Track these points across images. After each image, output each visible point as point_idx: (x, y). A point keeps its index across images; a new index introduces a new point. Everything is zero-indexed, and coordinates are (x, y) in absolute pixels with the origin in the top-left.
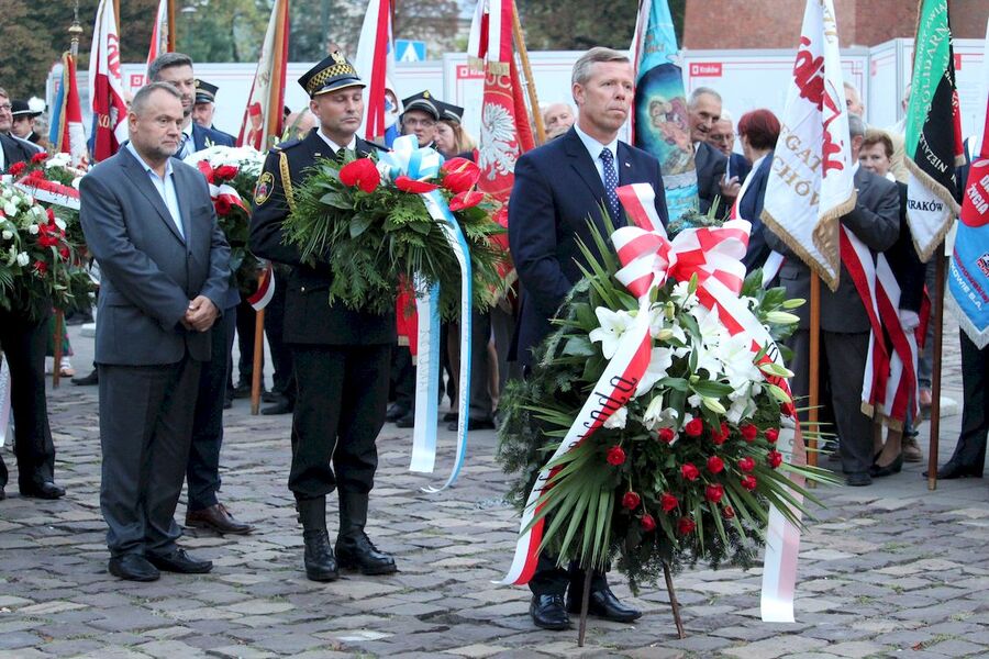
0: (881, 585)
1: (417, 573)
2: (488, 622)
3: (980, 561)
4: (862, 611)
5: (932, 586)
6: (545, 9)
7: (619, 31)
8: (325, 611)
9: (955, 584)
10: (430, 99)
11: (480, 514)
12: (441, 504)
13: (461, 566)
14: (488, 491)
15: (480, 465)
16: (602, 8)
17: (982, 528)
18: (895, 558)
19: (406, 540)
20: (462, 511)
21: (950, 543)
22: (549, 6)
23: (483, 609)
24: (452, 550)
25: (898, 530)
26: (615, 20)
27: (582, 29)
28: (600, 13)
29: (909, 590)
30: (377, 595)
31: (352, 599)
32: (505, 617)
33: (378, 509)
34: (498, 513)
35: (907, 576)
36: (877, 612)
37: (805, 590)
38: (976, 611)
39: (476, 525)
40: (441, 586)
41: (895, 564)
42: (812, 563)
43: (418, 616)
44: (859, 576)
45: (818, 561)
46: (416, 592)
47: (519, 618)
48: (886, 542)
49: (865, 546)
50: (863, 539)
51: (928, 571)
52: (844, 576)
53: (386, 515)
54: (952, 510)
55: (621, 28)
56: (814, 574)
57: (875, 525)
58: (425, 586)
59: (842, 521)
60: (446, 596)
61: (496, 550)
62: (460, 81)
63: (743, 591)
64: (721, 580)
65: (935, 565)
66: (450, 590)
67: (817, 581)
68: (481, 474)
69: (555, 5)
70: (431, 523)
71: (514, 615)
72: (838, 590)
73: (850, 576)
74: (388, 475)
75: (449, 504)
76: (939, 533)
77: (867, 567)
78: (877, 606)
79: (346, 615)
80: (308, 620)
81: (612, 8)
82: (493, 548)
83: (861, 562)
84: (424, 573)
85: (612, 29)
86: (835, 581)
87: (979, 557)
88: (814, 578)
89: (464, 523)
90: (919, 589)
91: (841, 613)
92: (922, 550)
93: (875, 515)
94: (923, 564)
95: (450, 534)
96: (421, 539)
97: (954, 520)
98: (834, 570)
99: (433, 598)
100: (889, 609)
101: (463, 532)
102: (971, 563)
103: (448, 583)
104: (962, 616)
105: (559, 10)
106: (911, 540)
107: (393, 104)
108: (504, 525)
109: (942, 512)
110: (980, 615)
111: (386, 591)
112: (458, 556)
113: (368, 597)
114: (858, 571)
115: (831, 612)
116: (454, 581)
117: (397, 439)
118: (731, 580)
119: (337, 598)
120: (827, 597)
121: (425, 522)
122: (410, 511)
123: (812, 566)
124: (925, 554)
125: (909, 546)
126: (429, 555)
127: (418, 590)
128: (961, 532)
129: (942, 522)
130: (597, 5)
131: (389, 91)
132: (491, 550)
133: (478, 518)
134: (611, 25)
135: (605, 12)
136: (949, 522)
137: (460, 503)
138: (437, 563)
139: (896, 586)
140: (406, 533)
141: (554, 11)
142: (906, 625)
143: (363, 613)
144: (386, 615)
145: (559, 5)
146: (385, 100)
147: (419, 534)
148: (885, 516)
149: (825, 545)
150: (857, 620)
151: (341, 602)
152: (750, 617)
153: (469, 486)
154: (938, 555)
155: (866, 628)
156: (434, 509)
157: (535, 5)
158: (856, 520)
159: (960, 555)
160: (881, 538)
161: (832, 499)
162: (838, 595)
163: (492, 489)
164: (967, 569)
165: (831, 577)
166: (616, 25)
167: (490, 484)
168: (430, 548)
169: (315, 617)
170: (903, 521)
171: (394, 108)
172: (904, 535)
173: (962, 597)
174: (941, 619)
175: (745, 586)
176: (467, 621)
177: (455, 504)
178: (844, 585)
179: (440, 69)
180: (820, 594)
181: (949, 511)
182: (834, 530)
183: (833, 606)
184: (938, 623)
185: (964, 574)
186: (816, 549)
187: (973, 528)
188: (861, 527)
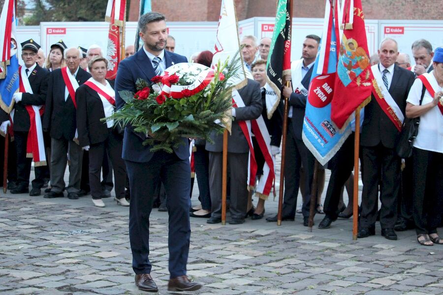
0: (270, 272)
1: (50, 267)
2: (90, 291)
3: (312, 260)
4: (266, 285)
5: (294, 272)
6: (64, 5)
7: (98, 14)
8: (12, 285)
9: (304, 271)
10: (34, 43)
11: (72, 237)
12: (52, 232)
13: (70, 263)
14: (73, 226)
15: (67, 214)
16: (90, 4)
17: (309, 244)
18: (273, 259)
19: (41, 250)
20: (63, 236)
21: (296, 251)
22: (67, 3)
23: (86, 284)
24: (64, 255)
25: (270, 245)
26: (96, 10)
27: (81, 13)
28: (89, 7)
29: (284, 274)
30: (35, 278)
31: (23, 280)
32: (98, 288)
33: (24, 235)
34: (80, 237)
35: (281, 267)
36: (272, 285)
37: (234, 274)
38: (319, 284)
39: (72, 243)
40: (63, 273)
41: (273, 261)
42: (235, 261)
43: (56, 288)
44: (258, 267)
45: (237, 260)
46: (52, 276)
47: (104, 289)
48: (266, 251)
49: (257, 253)
50: (255, 249)
51: (289, 265)
52: (251, 267)
53: (29, 238)
54: (292, 235)
55: (99, 13)
56: (237, 267)
57: (258, 243)
58: (56, 273)
59: (242, 241)
60: (67, 278)
61: (84, 255)
62: (48, 35)
63: (206, 275)
64: (194, 270)
65: (293, 262)
66: (68, 275)
67: (239, 269)
68: (68, 218)
69: (69, 3)
70: (51, 242)
71: (102, 287)
72: (251, 274)
73: (254, 267)
74: (26, 219)
75: (56, 232)
76: (290, 246)
77: (261, 263)
78: (272, 282)
79: (22, 287)
80: (5, 290)
81: (95, 4)
82: (83, 254)
83: (256, 260)
84: (54, 267)
85: (95, 14)
86: (247, 270)
87: (311, 258)
88: (237, 268)
89: (65, 242)
90: (288, 273)
91: (255, 285)
92: (284, 255)
93: (257, 238)
94: (287, 261)
95: (61, 247)
96: (48, 250)
97: (295, 240)
98: (245, 265)
99: (61, 279)
100: (278, 283)
101: (67, 247)
102: (309, 261)
103: (66, 271)
104: (313, 287)
105: (71, 5)
106: (278, 250)
107: (15, 45)
108: (85, 243)
109: (288, 236)
110: (321, 286)
111: (38, 276)
112: (67, 258)
113: (31, 279)
114: (257, 265)
115: (251, 285)
116: (69, 271)
117: (25, 201)
118: (198, 269)
119: (16, 279)
120: (246, 278)
121: (48, 242)
122: (39, 236)
123: (234, 263)
124: (286, 257)
125: (277, 253)
126: (54, 258)
127: (53, 275)
128: (300, 246)
129: (289, 241)
130: (88, 3)
131: (12, 39)
132: (82, 255)
133: (72, 239)
134: (94, 12)
135: (92, 6)
136: (292, 241)
137: (62, 232)
138: (58, 262)
139: (277, 272)
140: (40, 247)
141: (69, 5)
142: (288, 291)
143: (30, 286)
144: (41, 288)
145: (71, 3)
146: (11, 43)
147: (46, 247)
148: (261, 238)
149: (238, 253)
150: (263, 289)
151: (18, 281)
152: (213, 287)
153: (64, 224)
154: (292, 257)
155: (270, 293)
156: (50, 235)
157: (60, 3)
158: (248, 240)
159: (302, 257)
160: (263, 249)
161: (235, 230)
162: (251, 277)
163: (75, 225)
164: (308, 264)
165: (245, 268)
166: (96, 12)
167: (74, 223)
168: (53, 254)
169: (8, 288)
170: (271, 241)
171: (15, 47)
172: (273, 247)
173: (310, 278)
174: (303, 288)
175: (206, 272)
176: (80, 290)
177: (59, 233)
178: (253, 272)
179: (39, 30)
180: (242, 276)
181: (291, 236)
182: (240, 245)
183: (251, 282)
184: (302, 290)
185: (307, 266)
186: (234, 254)
187: (304, 244)
188: (252, 243)
